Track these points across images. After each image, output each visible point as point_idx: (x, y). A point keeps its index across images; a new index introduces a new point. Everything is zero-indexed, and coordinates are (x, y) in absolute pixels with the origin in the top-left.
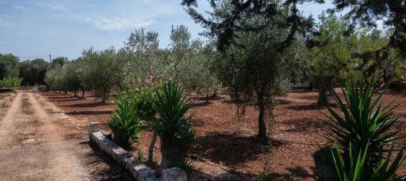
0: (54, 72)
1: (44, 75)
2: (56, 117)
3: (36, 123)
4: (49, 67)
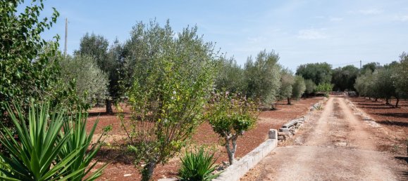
0: (365, 78)
1: (354, 81)
2: (367, 124)
3: (347, 127)
4: (359, 73)
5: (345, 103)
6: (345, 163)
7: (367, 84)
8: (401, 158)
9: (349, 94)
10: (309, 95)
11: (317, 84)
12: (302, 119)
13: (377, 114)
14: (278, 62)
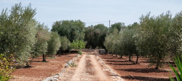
0: (113, 37)
1: (104, 39)
4: (108, 31)
5: (96, 59)
7: (114, 42)
9: (100, 52)
10: (63, 52)
11: (72, 41)
12: (57, 76)
13: (122, 70)
14: (34, 18)
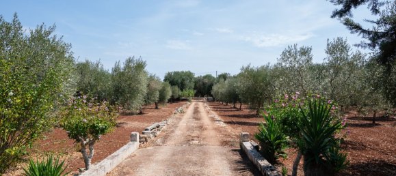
0: (219, 86)
1: (212, 88)
2: (217, 124)
3: (201, 128)
4: (215, 81)
5: (203, 106)
6: (194, 158)
7: (220, 91)
8: (235, 150)
9: (208, 100)
10: (175, 100)
11: (182, 90)
12: (165, 122)
13: (226, 116)
14: (145, 69)
